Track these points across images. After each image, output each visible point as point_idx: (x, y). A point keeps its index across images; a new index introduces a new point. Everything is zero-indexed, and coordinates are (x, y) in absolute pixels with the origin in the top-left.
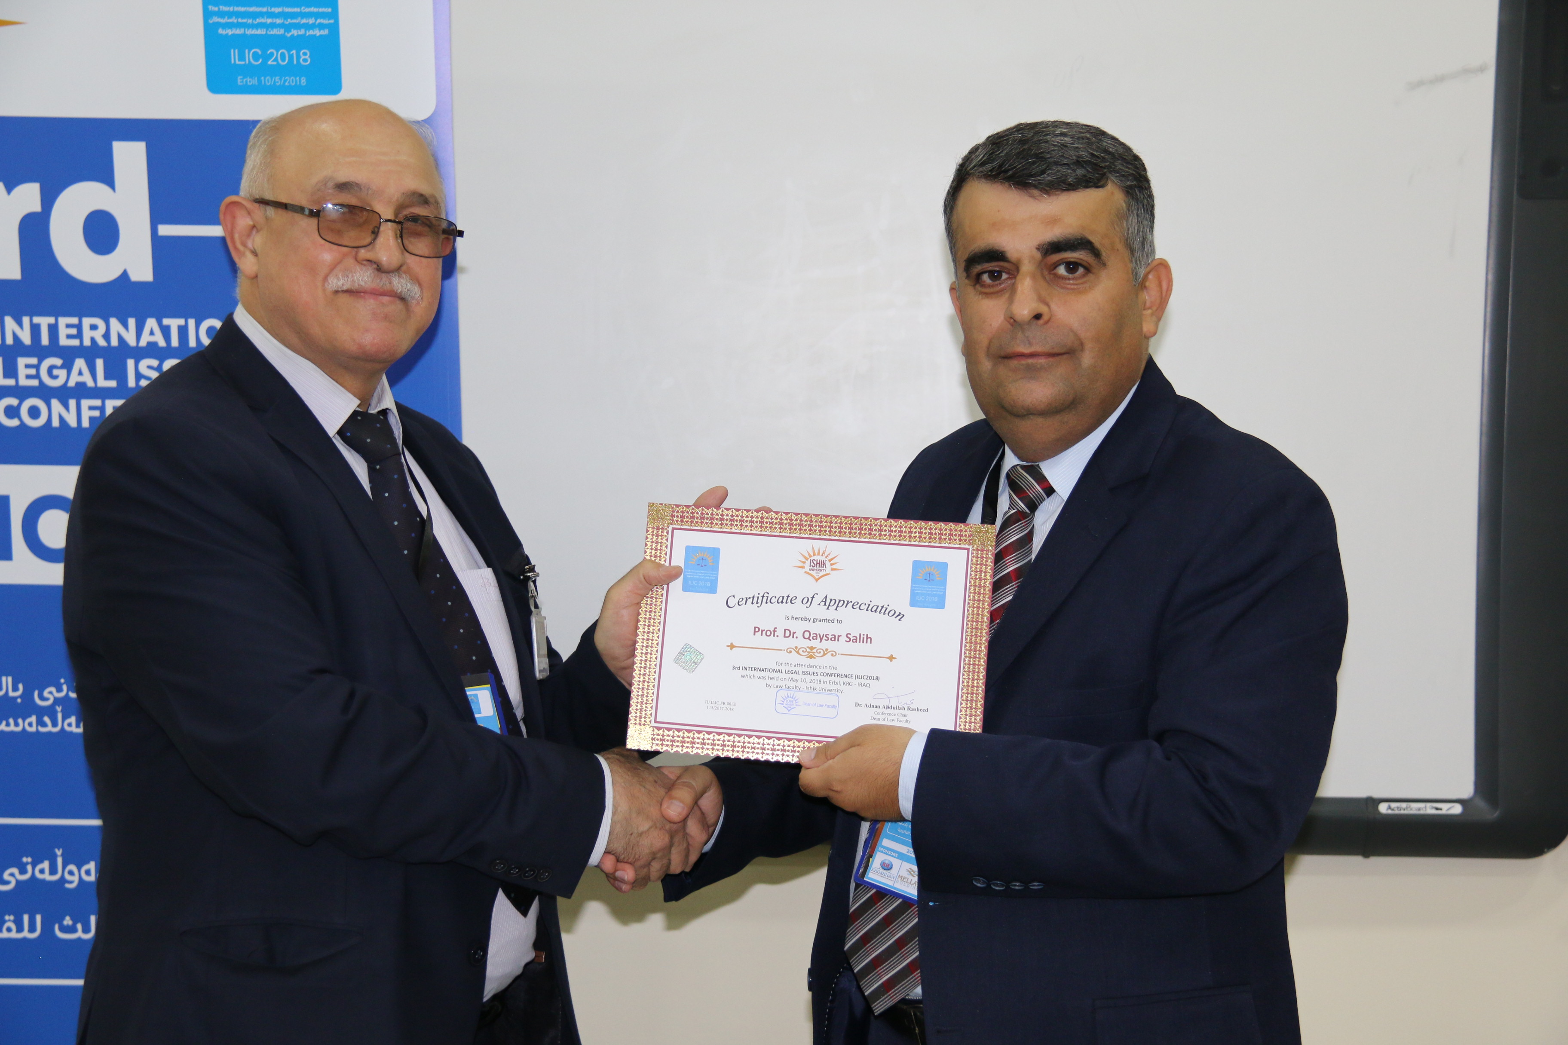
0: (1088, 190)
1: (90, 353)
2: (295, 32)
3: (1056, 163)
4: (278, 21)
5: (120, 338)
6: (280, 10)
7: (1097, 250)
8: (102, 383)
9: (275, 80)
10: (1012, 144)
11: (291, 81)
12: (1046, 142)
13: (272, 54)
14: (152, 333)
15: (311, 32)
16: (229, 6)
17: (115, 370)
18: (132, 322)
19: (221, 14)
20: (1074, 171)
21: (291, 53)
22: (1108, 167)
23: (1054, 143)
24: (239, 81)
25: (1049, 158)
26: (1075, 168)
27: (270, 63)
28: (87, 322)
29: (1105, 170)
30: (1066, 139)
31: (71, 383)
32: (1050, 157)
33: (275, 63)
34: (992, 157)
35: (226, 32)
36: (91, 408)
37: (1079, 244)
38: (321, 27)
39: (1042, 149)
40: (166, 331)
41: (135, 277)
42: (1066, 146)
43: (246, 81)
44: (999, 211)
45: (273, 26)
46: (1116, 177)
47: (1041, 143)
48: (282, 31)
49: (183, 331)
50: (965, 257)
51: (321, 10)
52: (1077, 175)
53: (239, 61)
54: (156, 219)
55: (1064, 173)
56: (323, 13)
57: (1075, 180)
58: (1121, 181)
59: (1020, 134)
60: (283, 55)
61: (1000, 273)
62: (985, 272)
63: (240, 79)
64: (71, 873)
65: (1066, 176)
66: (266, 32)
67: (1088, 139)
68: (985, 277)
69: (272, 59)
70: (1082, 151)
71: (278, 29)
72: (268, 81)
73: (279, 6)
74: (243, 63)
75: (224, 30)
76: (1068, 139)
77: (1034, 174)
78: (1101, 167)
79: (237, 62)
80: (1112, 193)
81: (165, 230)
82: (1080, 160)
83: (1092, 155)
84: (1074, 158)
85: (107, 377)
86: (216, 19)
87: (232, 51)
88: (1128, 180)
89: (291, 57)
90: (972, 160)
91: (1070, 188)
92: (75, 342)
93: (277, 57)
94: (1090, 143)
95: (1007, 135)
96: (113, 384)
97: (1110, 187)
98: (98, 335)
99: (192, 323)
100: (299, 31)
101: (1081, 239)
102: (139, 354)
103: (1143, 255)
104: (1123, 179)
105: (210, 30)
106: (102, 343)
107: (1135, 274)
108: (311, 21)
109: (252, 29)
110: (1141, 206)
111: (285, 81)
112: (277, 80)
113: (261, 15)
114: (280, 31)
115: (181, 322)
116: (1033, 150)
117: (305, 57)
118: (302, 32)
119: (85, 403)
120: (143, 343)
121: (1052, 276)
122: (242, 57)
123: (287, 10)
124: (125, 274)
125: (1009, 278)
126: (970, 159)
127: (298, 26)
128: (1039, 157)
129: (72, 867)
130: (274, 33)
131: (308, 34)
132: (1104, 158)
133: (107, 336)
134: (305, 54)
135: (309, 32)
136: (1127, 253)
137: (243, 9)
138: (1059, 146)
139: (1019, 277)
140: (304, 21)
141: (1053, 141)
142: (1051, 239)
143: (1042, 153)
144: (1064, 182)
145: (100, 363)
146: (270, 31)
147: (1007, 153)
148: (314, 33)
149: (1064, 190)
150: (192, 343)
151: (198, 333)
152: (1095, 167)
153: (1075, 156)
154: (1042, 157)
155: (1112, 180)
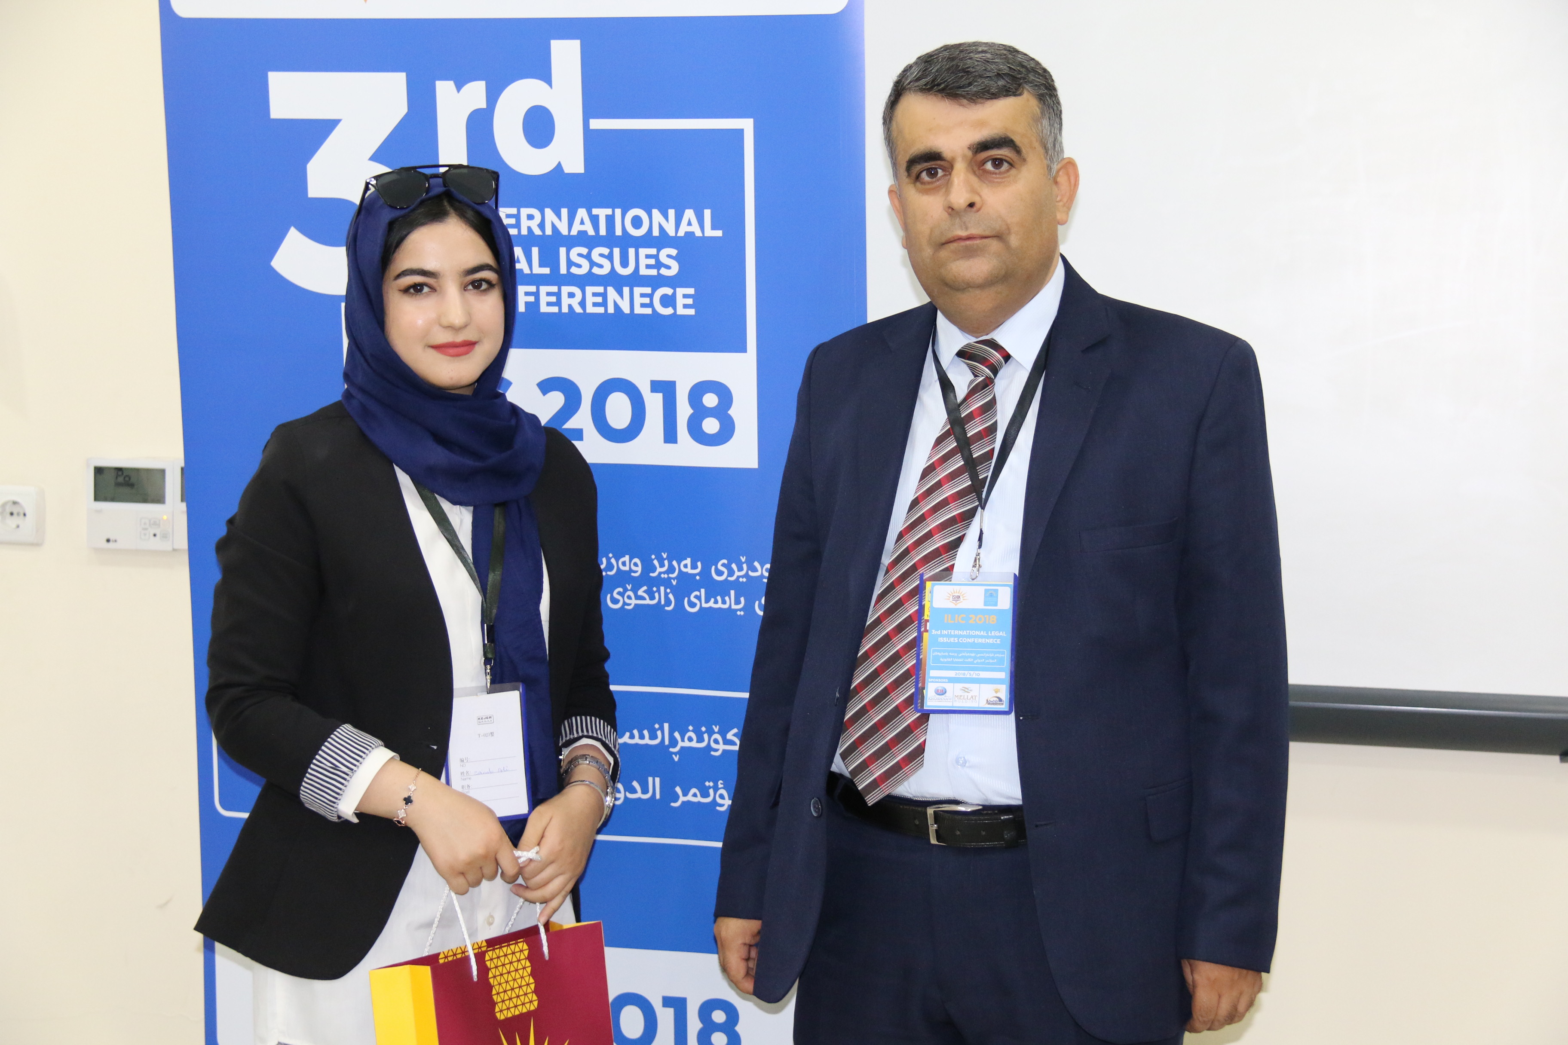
0: (1008, 98)
3: (982, 76)
5: (554, 226)
7: (1018, 147)
8: (537, 270)
10: (941, 62)
12: (971, 59)
14: (582, 223)
17: (549, 258)
18: (564, 212)
20: (996, 82)
22: (1024, 78)
26: (997, 79)
28: (525, 212)
29: (1021, 81)
30: (987, 55)
32: (975, 71)
34: (924, 74)
37: (1003, 143)
39: (968, 64)
40: (595, 220)
41: (568, 169)
42: (989, 62)
44: (934, 119)
46: (1030, 86)
47: (966, 60)
49: (610, 220)
50: (907, 158)
52: (998, 86)
54: (588, 114)
55: (988, 85)
57: (996, 91)
58: (1034, 89)
61: (936, 171)
62: (924, 171)
65: (989, 87)
68: (924, 174)
70: (1002, 66)
77: (963, 86)
78: (1019, 78)
80: (1028, 101)
81: (595, 124)
82: (1000, 72)
83: (1009, 68)
84: (996, 71)
85: (541, 265)
88: (1040, 89)
91: (992, 97)
96: (546, 271)
97: (1026, 95)
98: (534, 224)
99: (618, 212)
101: (1005, 138)
102: (571, 242)
103: (1054, 154)
104: (1037, 88)
106: (537, 232)
107: (1050, 170)
110: (1052, 111)
115: (609, 211)
116: (960, 65)
120: (574, 232)
121: (980, 171)
125: (944, 175)
128: (963, 72)
132: (1019, 71)
133: (542, 226)
136: (1042, 151)
138: (981, 61)
139: (953, 174)
141: (977, 58)
142: (980, 139)
143: (968, 68)
144: (988, 92)
145: (535, 251)
147: (938, 69)
149: (988, 99)
150: (619, 232)
151: (623, 223)
152: (1014, 78)
153: (996, 69)
154: (968, 71)
155: (1027, 90)
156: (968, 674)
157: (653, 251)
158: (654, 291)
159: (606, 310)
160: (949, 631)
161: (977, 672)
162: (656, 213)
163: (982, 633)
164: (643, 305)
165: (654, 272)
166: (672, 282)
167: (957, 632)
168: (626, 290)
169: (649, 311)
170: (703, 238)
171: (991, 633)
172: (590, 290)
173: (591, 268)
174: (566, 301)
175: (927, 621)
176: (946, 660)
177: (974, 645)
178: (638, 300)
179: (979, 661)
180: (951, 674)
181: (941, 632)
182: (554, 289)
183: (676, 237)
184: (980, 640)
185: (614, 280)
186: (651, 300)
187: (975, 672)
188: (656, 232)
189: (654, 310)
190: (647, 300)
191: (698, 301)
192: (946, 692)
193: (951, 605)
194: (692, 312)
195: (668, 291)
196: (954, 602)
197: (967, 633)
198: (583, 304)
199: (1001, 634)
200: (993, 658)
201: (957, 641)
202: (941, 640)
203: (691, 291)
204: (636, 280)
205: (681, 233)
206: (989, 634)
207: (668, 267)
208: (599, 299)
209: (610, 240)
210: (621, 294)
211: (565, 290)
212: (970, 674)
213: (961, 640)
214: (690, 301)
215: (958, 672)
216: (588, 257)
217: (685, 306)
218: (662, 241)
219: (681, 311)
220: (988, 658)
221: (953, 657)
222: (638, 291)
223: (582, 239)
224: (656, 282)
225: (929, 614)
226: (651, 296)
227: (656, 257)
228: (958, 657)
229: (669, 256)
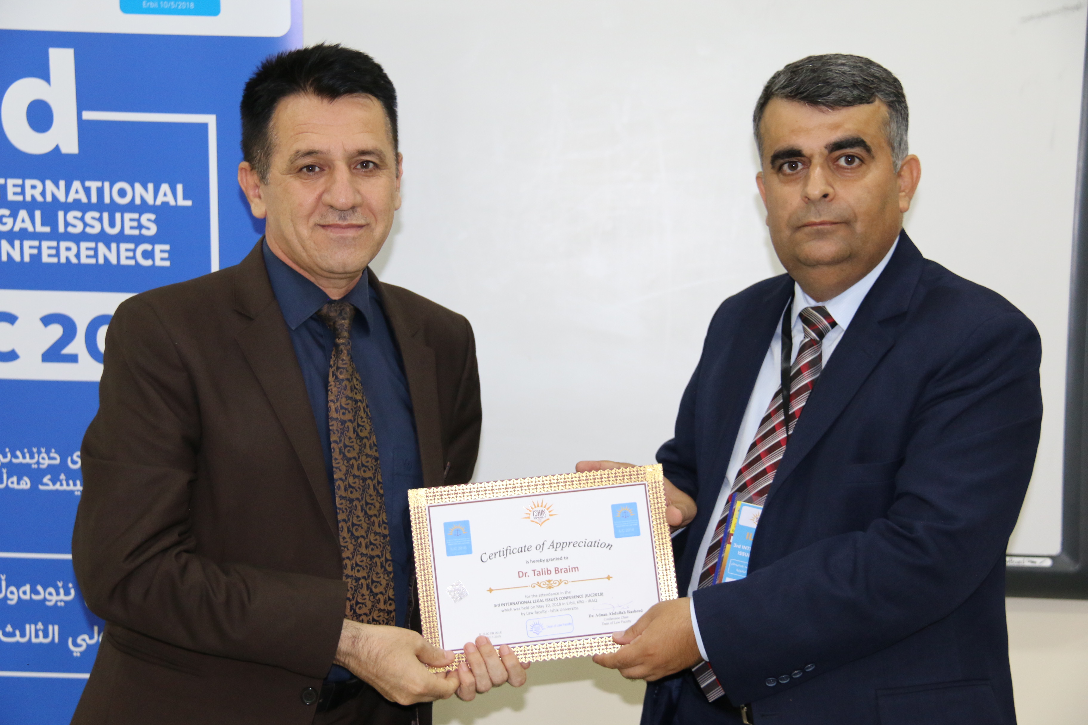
0: (860, 105)
1: (31, 206)
3: (839, 86)
5: (53, 196)
7: (869, 147)
8: (40, 228)
10: (805, 72)
11: (183, 5)
12: (830, 70)
14: (77, 192)
17: (50, 219)
18: (62, 183)
20: (852, 92)
22: (876, 88)
23: (836, 71)
24: (144, 4)
25: (833, 83)
26: (852, 89)
28: (29, 183)
29: (874, 90)
31: (17, 229)
34: (791, 82)
36: (31, 247)
37: (856, 143)
39: (828, 76)
40: (87, 191)
41: (65, 150)
42: (845, 73)
43: (149, 5)
44: (797, 120)
46: (882, 95)
47: (827, 72)
49: (100, 191)
50: (772, 153)
52: (854, 95)
54: (81, 107)
55: (845, 94)
57: (852, 99)
58: (885, 97)
59: (811, 64)
61: (795, 163)
62: (786, 163)
64: (12, 593)
65: (846, 95)
67: (861, 67)
68: (786, 167)
70: (857, 77)
72: (166, 5)
76: (846, 68)
77: (823, 95)
78: (871, 88)
80: (879, 107)
81: (88, 115)
82: (855, 83)
83: (865, 79)
84: (851, 82)
85: (43, 224)
88: (890, 97)
90: (776, 84)
91: (849, 104)
92: (20, 198)
94: (862, 70)
95: (801, 65)
96: (47, 229)
97: (877, 102)
98: (37, 193)
99: (107, 185)
101: (857, 139)
102: (67, 207)
103: (899, 151)
104: (887, 96)
106: (40, 199)
107: (895, 165)
110: (899, 115)
111: (178, 5)
112: (172, 4)
115: (99, 184)
116: (821, 76)
119: (27, 244)
120: (70, 199)
121: (835, 167)
124: (57, 148)
125: (803, 168)
126: (774, 83)
128: (826, 83)
129: (13, 588)
132: (872, 81)
133: (43, 194)
136: (889, 150)
138: (840, 73)
139: (811, 168)
141: (836, 70)
142: (835, 140)
143: (827, 79)
144: (844, 100)
145: (38, 214)
147: (802, 79)
149: (844, 106)
150: (107, 200)
151: (111, 193)
152: (867, 88)
153: (852, 80)
154: (828, 82)
155: (879, 98)
157: (136, 216)
158: (136, 247)
159: (97, 261)
162: (138, 186)
164: (128, 258)
165: (136, 232)
166: (152, 240)
168: (114, 246)
169: (132, 262)
170: (178, 207)
172: (83, 245)
173: (85, 227)
174: (63, 255)
175: (732, 535)
176: (740, 572)
178: (123, 254)
181: (741, 546)
182: (54, 244)
183: (154, 206)
185: (103, 238)
186: (135, 254)
188: (138, 201)
189: (137, 262)
190: (131, 254)
191: (173, 255)
193: (753, 525)
194: (167, 264)
195: (149, 247)
198: (78, 256)
202: (740, 553)
203: (167, 247)
204: (122, 238)
205: (158, 202)
207: (148, 229)
208: (92, 253)
209: (100, 207)
210: (109, 249)
211: (63, 245)
214: (166, 255)
216: (82, 219)
217: (162, 259)
218: (144, 208)
219: (158, 263)
222: (123, 246)
223: (76, 205)
224: (138, 240)
225: (734, 528)
226: (134, 250)
227: (138, 220)
229: (149, 220)
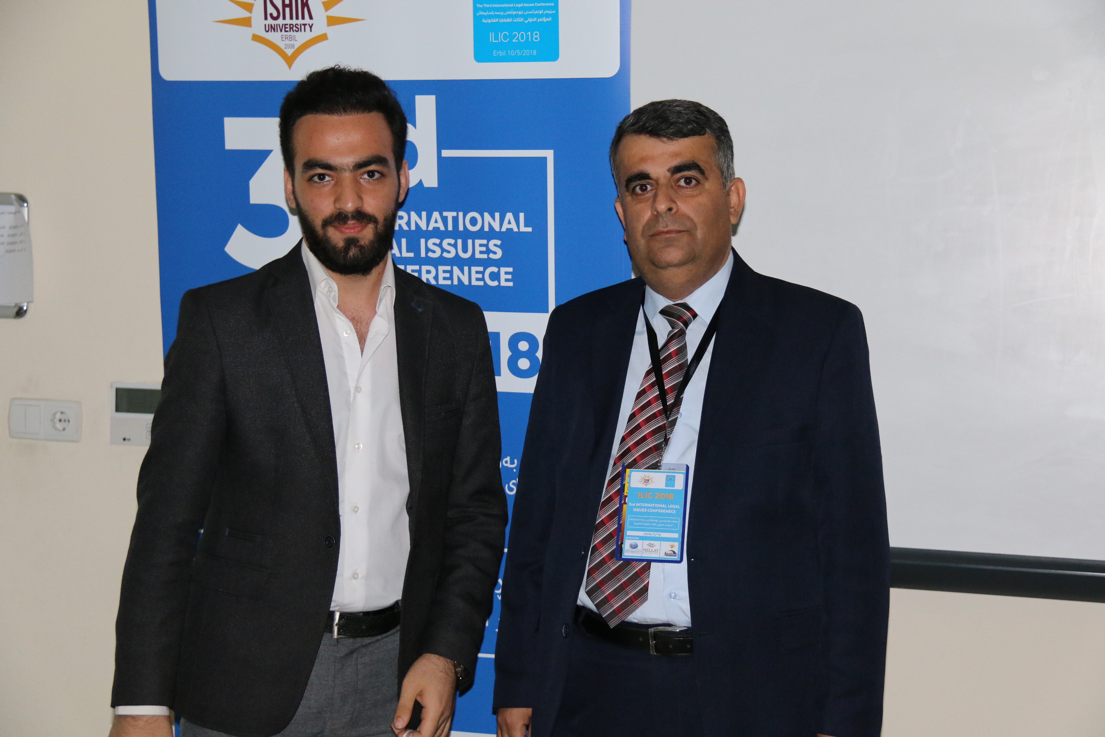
2: (530, 20)
4: (520, 13)
5: (417, 224)
6: (522, 5)
7: (702, 169)
9: (517, 52)
11: (527, 52)
12: (669, 110)
13: (515, 35)
14: (436, 222)
15: (541, 20)
16: (490, 4)
18: (424, 214)
19: (484, 9)
21: (528, 34)
22: (705, 124)
24: (494, 53)
27: (514, 41)
29: (704, 126)
30: (680, 108)
32: (672, 119)
33: (517, 41)
35: (487, 21)
37: (691, 166)
38: (547, 16)
39: (667, 114)
40: (445, 220)
41: (426, 184)
43: (499, 54)
45: (517, 16)
46: (710, 130)
47: (666, 111)
48: (522, 20)
49: (455, 219)
50: (626, 178)
51: (547, 4)
52: (688, 128)
53: (494, 40)
54: (440, 146)
56: (549, 6)
58: (712, 132)
60: (522, 35)
61: (647, 186)
62: (637, 187)
63: (495, 52)
66: (512, 20)
68: (637, 190)
69: (515, 39)
71: (520, 18)
72: (512, 53)
73: (520, 3)
74: (497, 41)
75: (486, 20)
77: (663, 129)
78: (702, 124)
79: (493, 41)
80: (708, 139)
81: (446, 153)
86: (481, 13)
87: (490, 33)
88: (717, 132)
89: (527, 36)
93: (519, 37)
97: (707, 135)
98: (404, 223)
99: (461, 214)
100: (533, 19)
101: (693, 163)
102: (428, 235)
103: (728, 175)
105: (477, 20)
106: (406, 228)
107: (724, 186)
108: (541, 12)
109: (504, 19)
110: (725, 147)
111: (523, 53)
112: (518, 52)
113: (510, 9)
114: (521, 20)
115: (454, 214)
116: (662, 115)
117: (536, 36)
118: (535, 20)
120: (430, 228)
121: (677, 187)
122: (496, 38)
123: (525, 5)
124: (420, 183)
125: (652, 189)
127: (532, 16)
130: (517, 21)
131: (538, 21)
132: (702, 119)
133: (408, 223)
134: (536, 34)
135: (539, 20)
136: (719, 174)
137: (498, 6)
140: (536, 12)
141: (673, 110)
142: (676, 165)
144: (681, 132)
145: (404, 241)
146: (515, 20)
148: (543, 20)
149: (681, 137)
150: (461, 228)
151: (464, 221)
152: (699, 124)
153: (686, 118)
154: (667, 119)
155: (708, 132)
156: (653, 534)
157: (485, 242)
158: (485, 270)
159: (452, 282)
160: (641, 504)
161: (659, 533)
162: (486, 215)
163: (663, 506)
164: (478, 279)
165: (485, 256)
166: (498, 263)
167: (646, 505)
168: (466, 269)
169: (481, 283)
170: (520, 233)
171: (669, 506)
172: (441, 268)
173: (442, 253)
175: (626, 496)
176: (638, 524)
177: (658, 514)
178: (474, 276)
179: (661, 525)
180: (641, 534)
181: (635, 504)
182: (417, 267)
183: (500, 232)
184: (662, 511)
185: (458, 262)
186: (483, 276)
187: (658, 533)
188: (486, 229)
189: (485, 283)
190: (480, 276)
191: (515, 277)
192: (637, 547)
193: (643, 486)
194: (511, 284)
195: (495, 269)
196: (645, 483)
197: (653, 505)
198: (436, 278)
199: (676, 507)
200: (670, 524)
201: (646, 511)
202: (635, 510)
203: (510, 270)
204: (473, 261)
205: (504, 229)
206: (668, 507)
207: (495, 253)
208: (448, 275)
209: (455, 234)
210: (463, 272)
211: (424, 268)
212: (654, 534)
213: (649, 510)
214: (509, 277)
215: (646, 532)
216: (440, 245)
217: (507, 280)
218: (491, 234)
219: (503, 283)
220: (667, 523)
221: (643, 522)
222: (474, 269)
223: (436, 233)
224: (486, 263)
225: (627, 491)
226: (483, 273)
227: (487, 246)
228: (646, 522)
229: (495, 245)
